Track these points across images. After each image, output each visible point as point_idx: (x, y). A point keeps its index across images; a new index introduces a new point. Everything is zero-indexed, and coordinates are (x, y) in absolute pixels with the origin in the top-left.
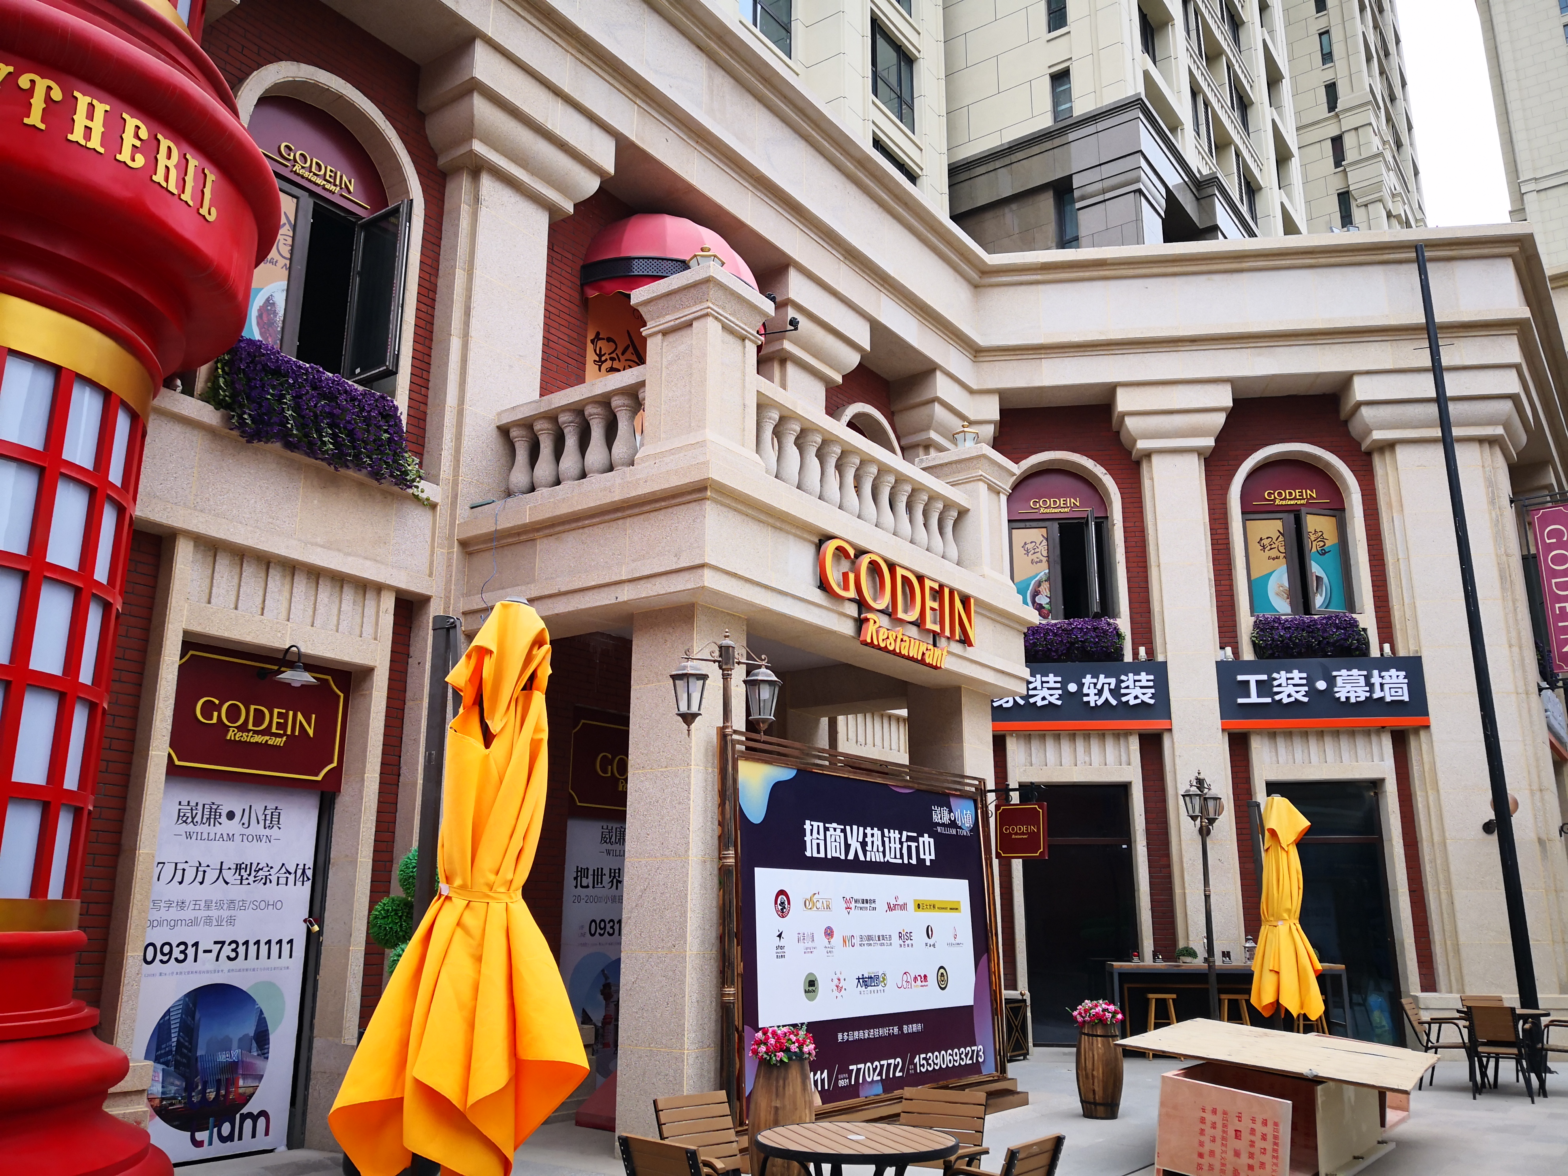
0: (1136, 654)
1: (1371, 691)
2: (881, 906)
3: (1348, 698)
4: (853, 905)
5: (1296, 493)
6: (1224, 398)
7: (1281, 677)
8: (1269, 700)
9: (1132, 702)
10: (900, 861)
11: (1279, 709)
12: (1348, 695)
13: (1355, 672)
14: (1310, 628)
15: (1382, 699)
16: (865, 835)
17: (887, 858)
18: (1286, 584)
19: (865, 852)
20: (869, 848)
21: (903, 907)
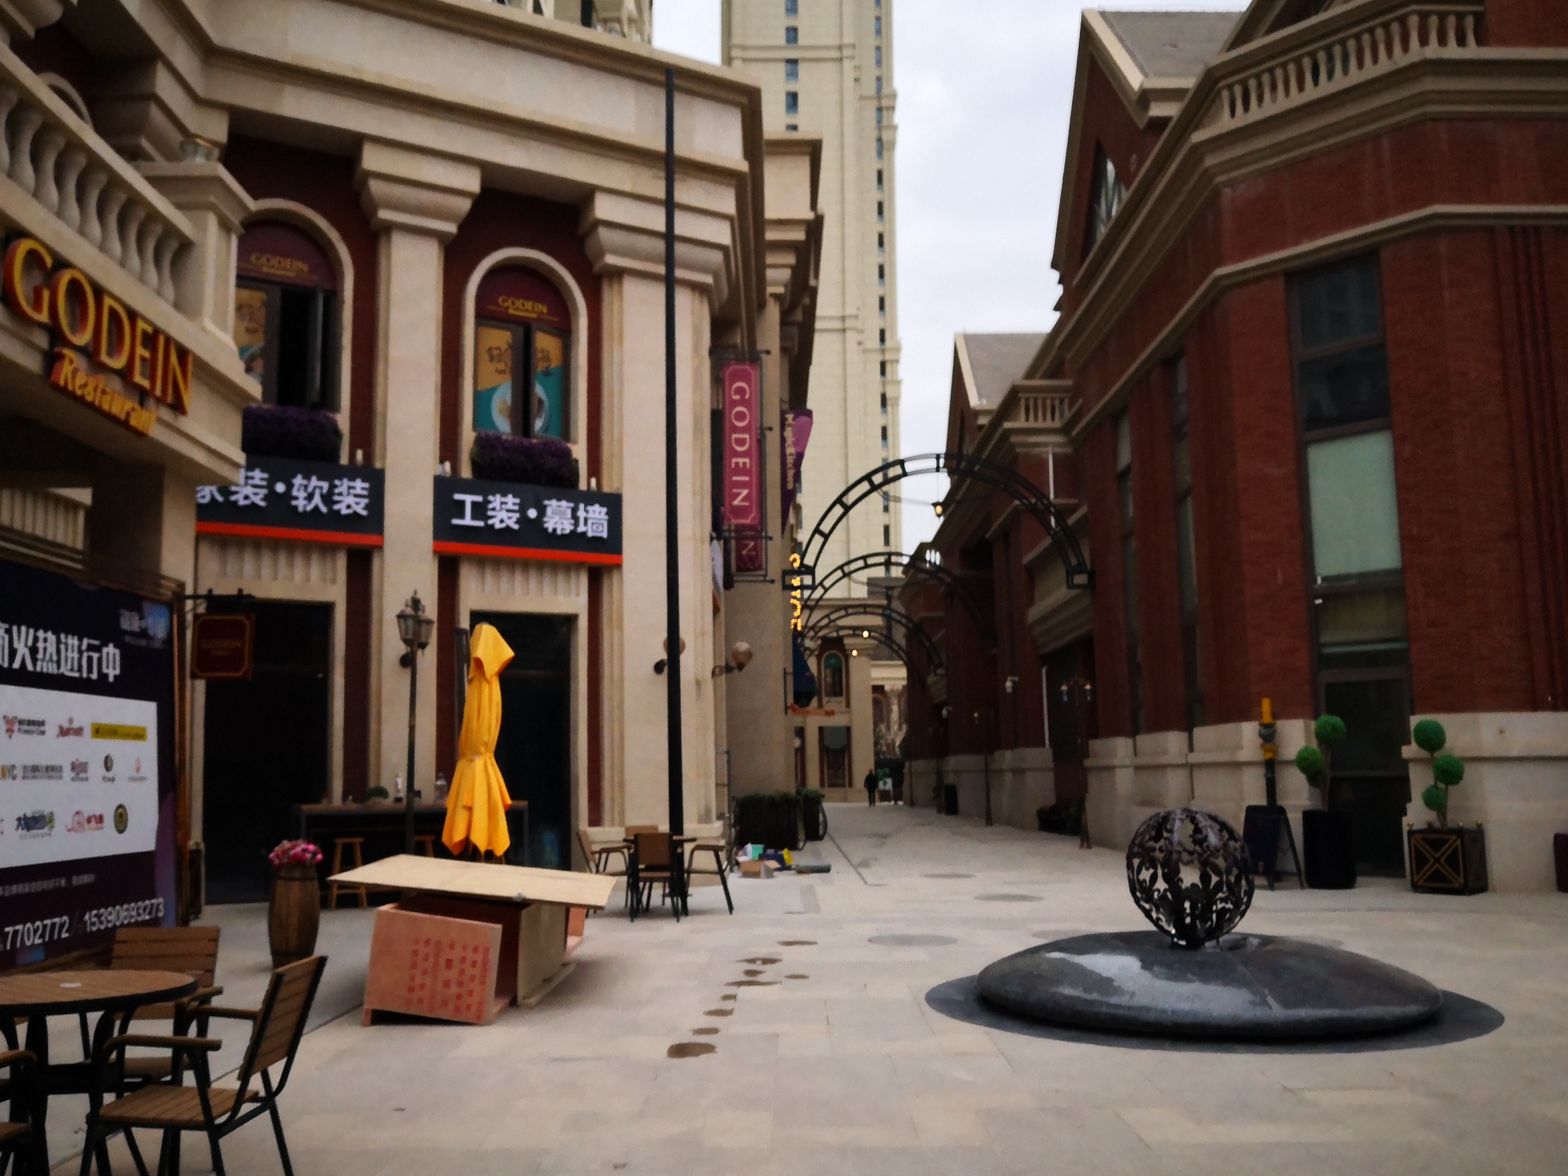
0: (352, 456)
1: (576, 524)
2: (51, 730)
3: (555, 530)
4: (16, 727)
5: (529, 305)
6: (471, 181)
7: (496, 500)
8: (480, 524)
9: (345, 511)
10: (77, 675)
11: (489, 534)
12: (555, 526)
13: (564, 503)
14: (529, 452)
15: (584, 534)
16: (36, 639)
17: (63, 670)
18: (509, 402)
19: (34, 660)
20: (40, 656)
21: (79, 732)
